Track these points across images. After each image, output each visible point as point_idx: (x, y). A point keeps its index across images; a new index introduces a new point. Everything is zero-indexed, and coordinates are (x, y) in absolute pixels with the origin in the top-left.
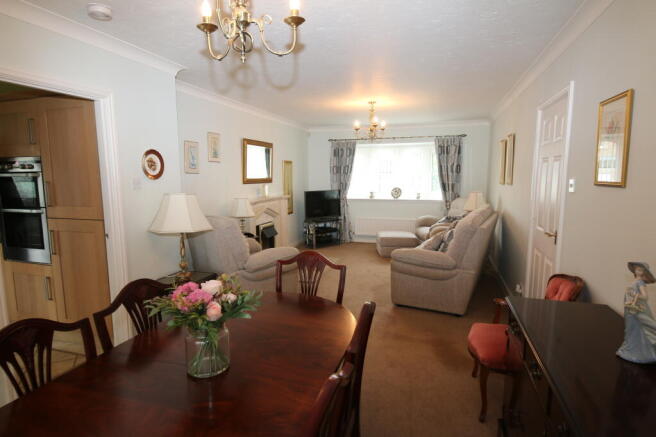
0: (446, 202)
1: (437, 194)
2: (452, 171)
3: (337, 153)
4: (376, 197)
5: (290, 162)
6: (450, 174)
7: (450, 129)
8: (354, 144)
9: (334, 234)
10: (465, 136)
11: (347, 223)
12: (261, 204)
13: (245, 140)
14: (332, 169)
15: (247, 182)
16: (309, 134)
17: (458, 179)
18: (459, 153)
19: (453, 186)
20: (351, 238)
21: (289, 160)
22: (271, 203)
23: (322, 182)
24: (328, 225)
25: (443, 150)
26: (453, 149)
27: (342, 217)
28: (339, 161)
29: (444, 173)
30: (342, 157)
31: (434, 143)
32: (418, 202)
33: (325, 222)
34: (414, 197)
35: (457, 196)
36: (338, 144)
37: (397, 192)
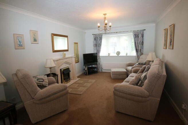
0: (138, 56)
1: (134, 53)
2: (140, 44)
3: (95, 39)
4: (111, 55)
5: (77, 43)
6: (139, 45)
7: (139, 28)
8: (102, 36)
9: (95, 69)
10: (145, 30)
11: (100, 65)
12: (62, 60)
13: (52, 34)
14: (94, 45)
15: (55, 51)
16: (85, 33)
17: (142, 48)
18: (143, 37)
19: (140, 50)
20: (102, 70)
21: (77, 42)
22: (67, 59)
23: (90, 50)
24: (93, 66)
25: (136, 36)
26: (140, 36)
27: (98, 63)
28: (97, 42)
29: (137, 45)
30: (97, 41)
31: (132, 33)
32: (127, 57)
33: (92, 65)
34: (125, 55)
35: (142, 54)
36: (96, 36)
37: (118, 53)
